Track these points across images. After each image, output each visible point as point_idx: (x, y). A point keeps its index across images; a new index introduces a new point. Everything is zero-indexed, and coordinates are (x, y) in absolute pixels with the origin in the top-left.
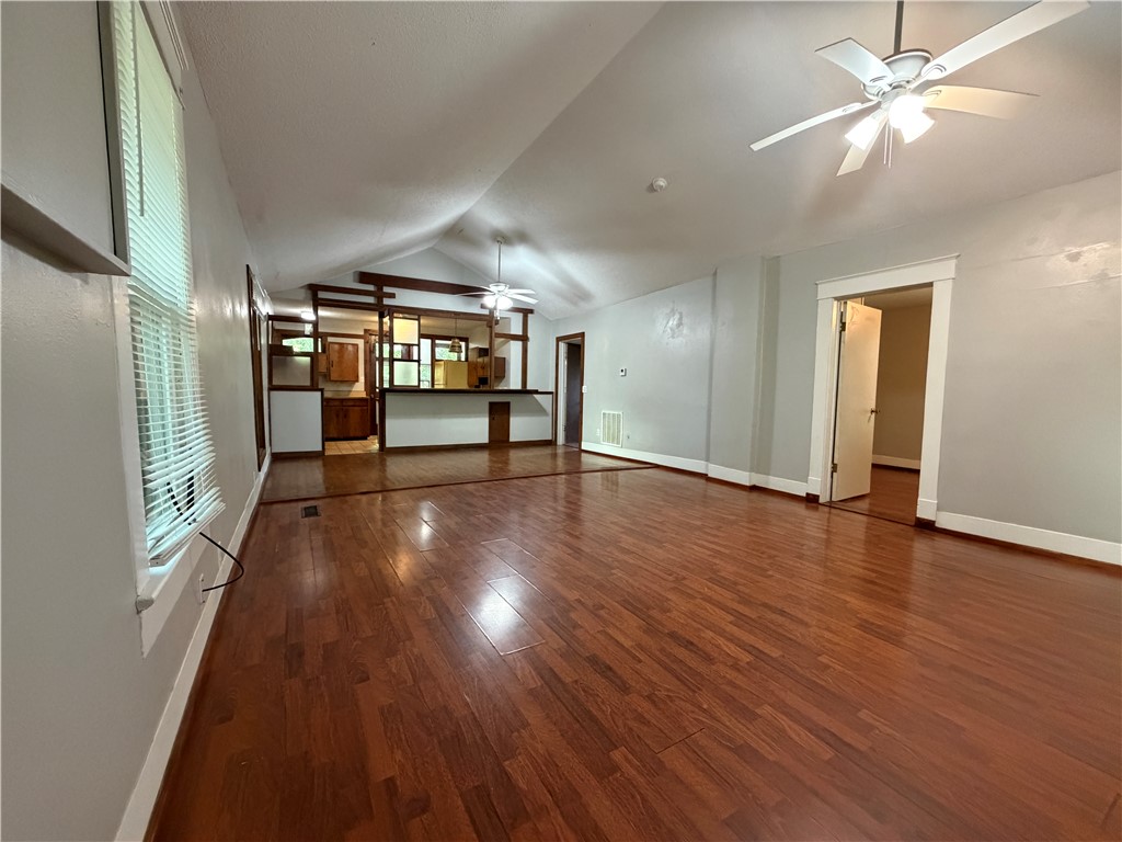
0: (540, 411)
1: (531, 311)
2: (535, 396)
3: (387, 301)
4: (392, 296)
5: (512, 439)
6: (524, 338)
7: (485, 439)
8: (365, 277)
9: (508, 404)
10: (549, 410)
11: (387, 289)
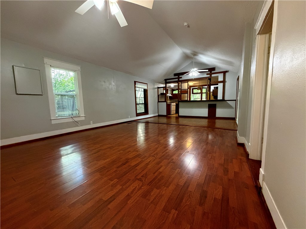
0: (230, 107)
1: (227, 72)
2: (227, 101)
3: (180, 79)
4: (181, 78)
5: (217, 116)
6: (224, 82)
7: (207, 115)
8: (175, 75)
9: (216, 104)
10: (234, 106)
11: (180, 76)
